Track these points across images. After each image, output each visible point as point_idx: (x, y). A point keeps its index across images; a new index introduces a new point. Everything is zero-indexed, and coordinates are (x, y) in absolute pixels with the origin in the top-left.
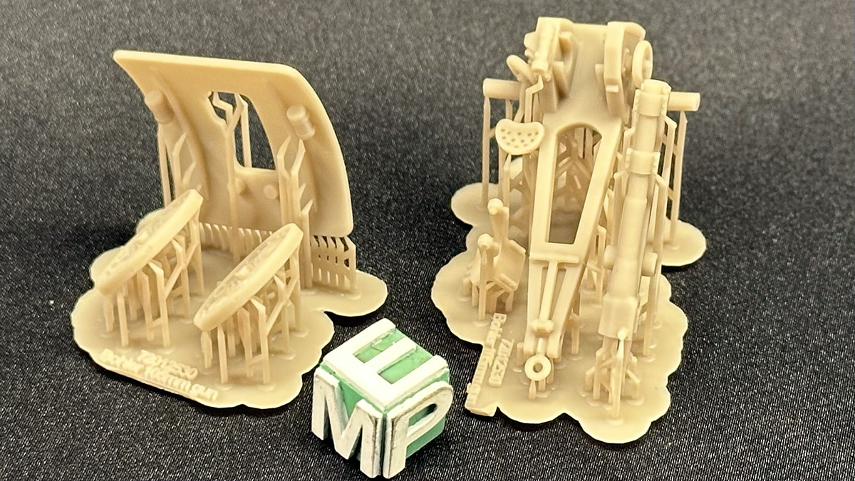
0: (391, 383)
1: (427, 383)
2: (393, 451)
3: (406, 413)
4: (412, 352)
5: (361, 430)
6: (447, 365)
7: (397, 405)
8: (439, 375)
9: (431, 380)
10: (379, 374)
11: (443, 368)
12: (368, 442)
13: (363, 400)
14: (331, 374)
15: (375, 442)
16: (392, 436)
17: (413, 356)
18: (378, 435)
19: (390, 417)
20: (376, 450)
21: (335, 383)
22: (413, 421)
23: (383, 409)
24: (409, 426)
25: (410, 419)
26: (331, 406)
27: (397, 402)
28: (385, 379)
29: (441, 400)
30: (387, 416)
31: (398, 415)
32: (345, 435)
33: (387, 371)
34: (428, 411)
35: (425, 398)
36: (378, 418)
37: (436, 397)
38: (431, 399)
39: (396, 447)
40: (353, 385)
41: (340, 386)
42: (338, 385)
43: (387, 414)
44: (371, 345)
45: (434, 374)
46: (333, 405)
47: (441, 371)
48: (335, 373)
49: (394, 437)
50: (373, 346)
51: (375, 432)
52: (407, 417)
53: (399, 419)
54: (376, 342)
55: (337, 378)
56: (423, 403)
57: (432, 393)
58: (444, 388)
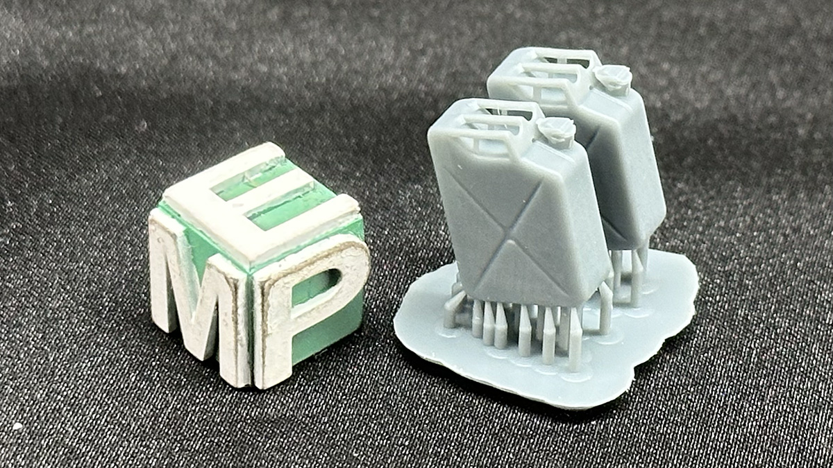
0: (265, 230)
2: (267, 340)
3: (285, 276)
4: (307, 189)
5: (217, 305)
6: (359, 209)
7: (270, 262)
8: (346, 224)
9: (331, 230)
11: (352, 213)
12: (227, 325)
13: (218, 255)
14: (173, 217)
15: (236, 323)
16: (263, 311)
17: (308, 196)
18: (241, 311)
19: (259, 277)
20: (239, 337)
21: (179, 230)
22: (302, 292)
23: (247, 267)
24: (294, 303)
25: (294, 289)
26: (174, 271)
27: (270, 258)
28: (258, 226)
29: (348, 265)
30: (253, 278)
31: (272, 277)
32: (197, 317)
33: (262, 215)
34: (325, 280)
35: (318, 255)
36: (238, 280)
37: (339, 257)
38: (331, 259)
39: (271, 334)
40: (205, 232)
41: (186, 235)
42: (183, 234)
43: (254, 275)
44: (243, 180)
45: (335, 220)
46: (176, 268)
47: (348, 217)
48: (179, 215)
49: (267, 314)
50: (246, 181)
51: (236, 304)
52: (288, 283)
53: (273, 284)
54: (252, 176)
55: (181, 222)
56: (315, 264)
57: (331, 247)
58: (353, 246)
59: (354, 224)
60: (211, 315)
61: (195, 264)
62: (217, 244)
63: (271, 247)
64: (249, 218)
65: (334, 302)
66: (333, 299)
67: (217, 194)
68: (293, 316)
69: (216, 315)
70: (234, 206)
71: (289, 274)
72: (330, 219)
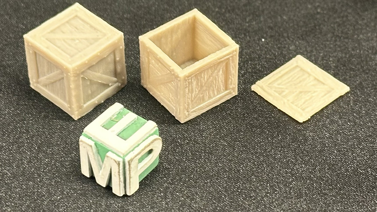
0: (125, 140)
1: (146, 137)
3: (136, 156)
5: (111, 169)
6: (157, 126)
7: (130, 152)
8: (152, 132)
9: (148, 135)
10: (118, 135)
13: (110, 152)
14: (89, 139)
15: (119, 175)
16: (129, 171)
17: (136, 122)
18: (121, 171)
19: (127, 159)
22: (140, 160)
25: (139, 160)
26: (91, 157)
28: (121, 138)
29: (155, 146)
30: (125, 160)
31: (132, 158)
32: (102, 173)
34: (148, 153)
35: (146, 146)
36: (119, 161)
37: (152, 145)
38: (150, 146)
39: (132, 177)
40: (102, 143)
42: (94, 145)
43: (125, 158)
45: (149, 132)
47: (154, 129)
48: (91, 138)
49: (131, 171)
50: (112, 119)
51: (119, 169)
53: (132, 161)
54: (113, 117)
55: (93, 140)
56: (145, 149)
57: (149, 142)
58: (156, 139)
59: (156, 131)
61: (99, 155)
62: (108, 148)
70: (111, 131)
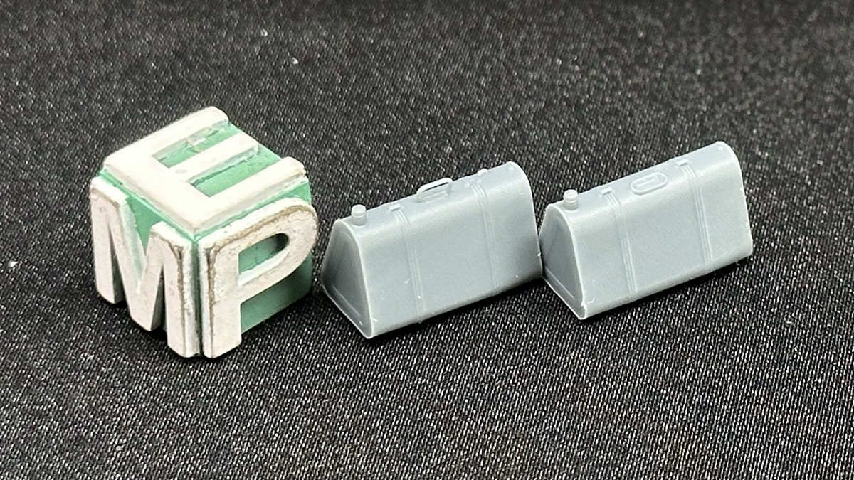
0: (209, 196)
1: (269, 198)
2: (215, 308)
3: (231, 242)
4: (251, 154)
5: (162, 274)
6: (305, 172)
7: (216, 228)
8: (292, 187)
9: (277, 194)
11: (298, 176)
12: (173, 294)
13: (162, 223)
14: (115, 186)
15: (181, 289)
16: (209, 278)
17: (253, 161)
19: (204, 244)
20: (185, 306)
21: (121, 198)
23: (191, 235)
24: (241, 270)
25: (240, 256)
26: (118, 240)
27: (216, 224)
28: (202, 192)
29: (295, 229)
30: (198, 245)
31: (218, 245)
32: (142, 288)
33: (206, 181)
34: (273, 245)
35: (264, 220)
36: (182, 248)
37: (286, 222)
38: (277, 224)
39: (218, 302)
40: (147, 199)
41: (128, 203)
42: (126, 202)
43: (199, 242)
44: (186, 146)
45: (280, 184)
46: (120, 237)
47: (294, 180)
48: (121, 184)
49: (214, 282)
50: (190, 146)
51: (181, 272)
52: (234, 249)
53: (219, 251)
54: (195, 141)
55: (123, 190)
56: (261, 229)
57: (277, 212)
58: (300, 210)
59: (300, 188)
60: (156, 284)
61: (139, 233)
62: (160, 212)
63: (214, 214)
64: (193, 185)
65: (282, 268)
66: (280, 264)
67: (160, 161)
68: (241, 283)
69: (161, 284)
70: (178, 172)
71: (235, 240)
72: (275, 183)
